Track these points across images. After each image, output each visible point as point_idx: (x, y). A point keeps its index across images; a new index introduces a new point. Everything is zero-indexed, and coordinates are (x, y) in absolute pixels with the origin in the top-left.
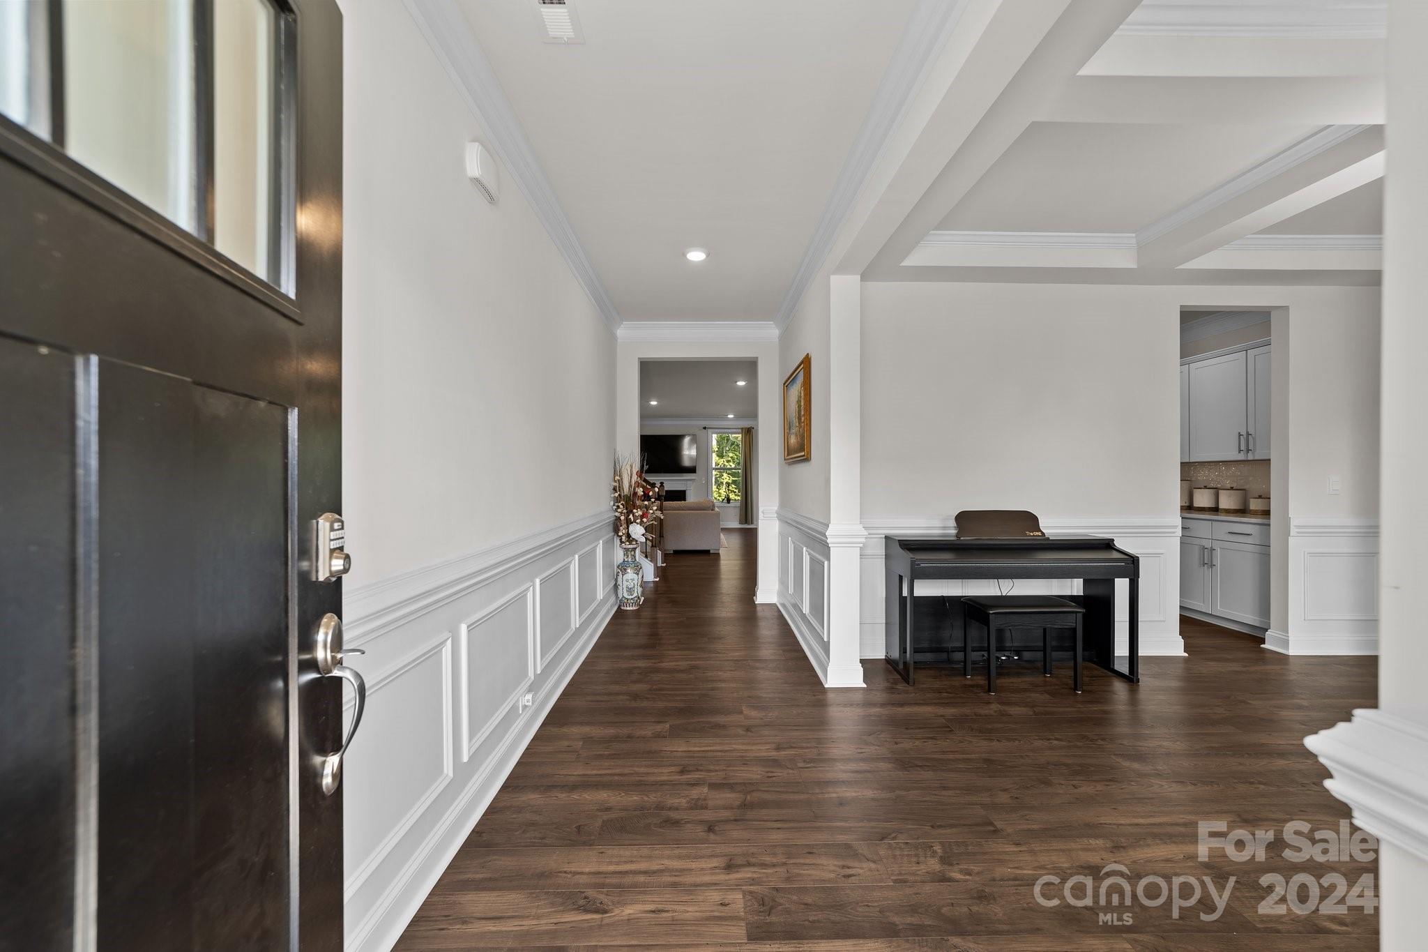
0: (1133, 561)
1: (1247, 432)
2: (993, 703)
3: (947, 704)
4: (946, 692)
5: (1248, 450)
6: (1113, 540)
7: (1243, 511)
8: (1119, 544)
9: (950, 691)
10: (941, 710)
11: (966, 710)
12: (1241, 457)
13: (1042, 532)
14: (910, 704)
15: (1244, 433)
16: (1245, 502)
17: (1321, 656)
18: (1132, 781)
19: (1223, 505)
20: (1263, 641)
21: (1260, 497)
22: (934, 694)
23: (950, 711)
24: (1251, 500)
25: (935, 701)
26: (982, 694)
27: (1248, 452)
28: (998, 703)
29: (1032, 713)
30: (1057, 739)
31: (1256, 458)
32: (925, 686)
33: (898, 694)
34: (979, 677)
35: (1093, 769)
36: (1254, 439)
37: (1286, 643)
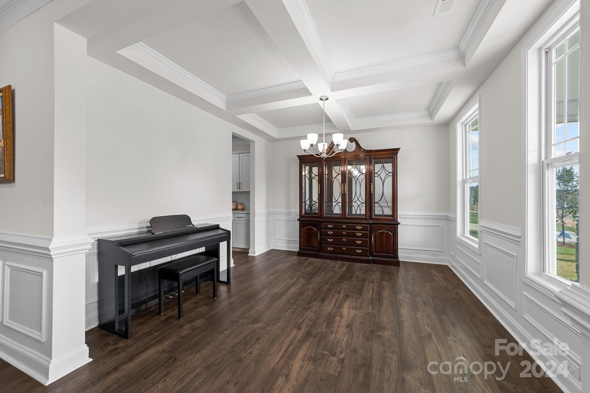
0: (229, 233)
1: (240, 182)
2: (185, 325)
3: (160, 341)
4: (156, 332)
5: (240, 188)
6: (219, 225)
7: (243, 210)
8: (221, 226)
9: (157, 329)
10: (160, 348)
11: (174, 338)
12: (238, 190)
13: (193, 225)
14: (137, 355)
15: (238, 182)
16: (237, 206)
17: (261, 254)
18: (263, 335)
19: (239, 208)
20: (248, 253)
21: (241, 204)
22: (148, 337)
23: (166, 344)
24: (239, 205)
25: (153, 342)
26: (176, 322)
27: (240, 189)
28: (188, 323)
29: (206, 321)
30: (226, 330)
31: (242, 191)
32: (139, 334)
33: (123, 351)
34: (168, 311)
35: (248, 338)
36: (241, 184)
37: (254, 252)
